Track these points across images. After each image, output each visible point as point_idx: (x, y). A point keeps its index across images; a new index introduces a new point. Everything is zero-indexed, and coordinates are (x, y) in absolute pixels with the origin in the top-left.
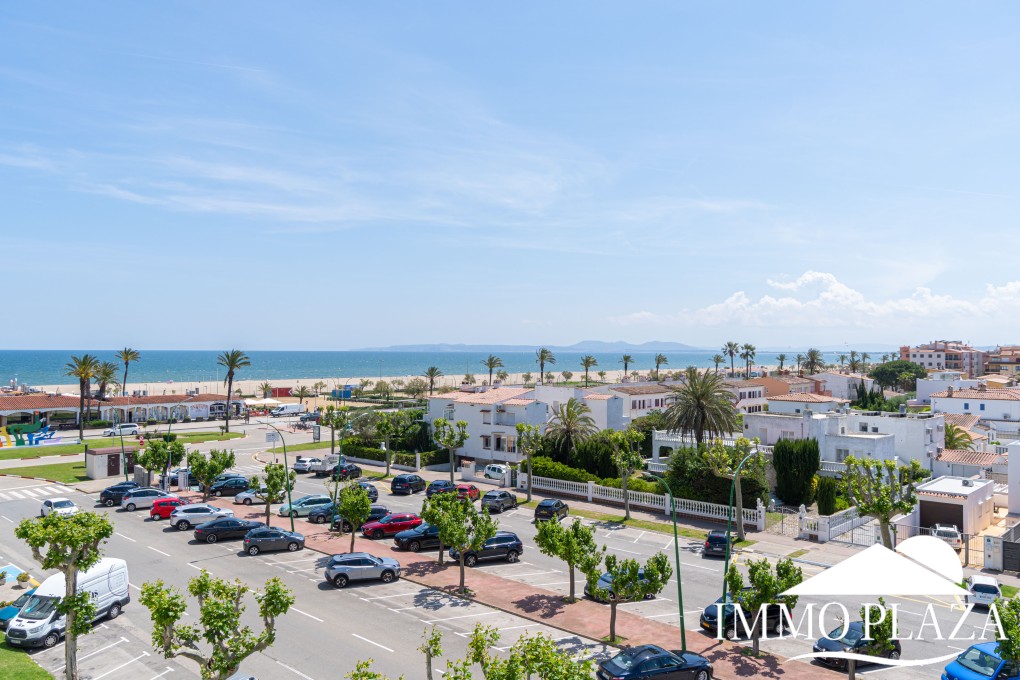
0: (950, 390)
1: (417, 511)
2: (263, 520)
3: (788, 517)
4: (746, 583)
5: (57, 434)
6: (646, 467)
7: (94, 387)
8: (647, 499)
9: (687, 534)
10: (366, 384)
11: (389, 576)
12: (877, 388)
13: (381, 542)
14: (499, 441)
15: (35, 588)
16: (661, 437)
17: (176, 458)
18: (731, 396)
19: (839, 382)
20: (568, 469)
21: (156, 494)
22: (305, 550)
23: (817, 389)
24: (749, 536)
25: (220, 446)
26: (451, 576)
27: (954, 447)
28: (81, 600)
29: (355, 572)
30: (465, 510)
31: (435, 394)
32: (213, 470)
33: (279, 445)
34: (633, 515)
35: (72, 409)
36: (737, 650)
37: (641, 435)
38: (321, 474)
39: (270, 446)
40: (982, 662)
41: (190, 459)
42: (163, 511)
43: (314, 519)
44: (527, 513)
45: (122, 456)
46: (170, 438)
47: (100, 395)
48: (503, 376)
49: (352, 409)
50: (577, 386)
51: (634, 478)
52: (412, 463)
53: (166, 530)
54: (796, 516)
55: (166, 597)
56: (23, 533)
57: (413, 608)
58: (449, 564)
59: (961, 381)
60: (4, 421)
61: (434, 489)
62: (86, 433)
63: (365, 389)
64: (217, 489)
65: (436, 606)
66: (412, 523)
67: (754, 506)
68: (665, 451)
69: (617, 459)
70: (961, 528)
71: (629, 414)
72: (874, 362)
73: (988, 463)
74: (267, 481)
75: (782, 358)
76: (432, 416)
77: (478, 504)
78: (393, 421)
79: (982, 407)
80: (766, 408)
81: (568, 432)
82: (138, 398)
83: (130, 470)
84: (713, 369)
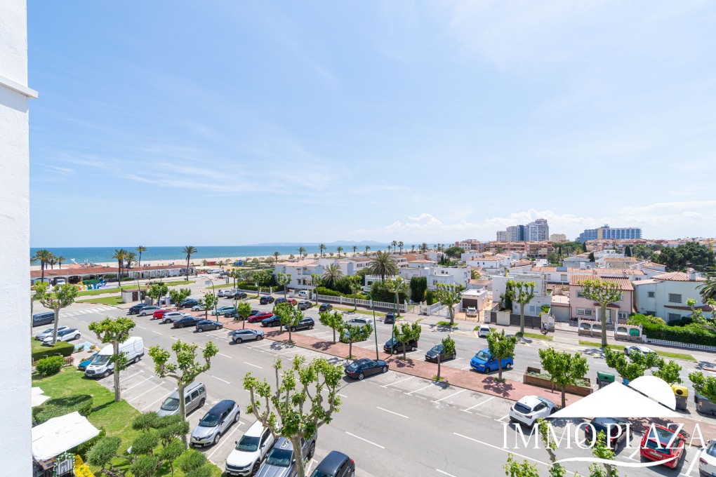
0: (473, 257)
1: (271, 310)
2: (204, 317)
3: (416, 307)
4: (401, 332)
5: (108, 284)
6: (363, 290)
7: (125, 263)
8: (363, 302)
9: (378, 315)
10: (248, 259)
11: (260, 337)
12: (447, 257)
13: (256, 324)
14: (304, 281)
15: (99, 352)
16: (368, 278)
17: (164, 292)
18: (394, 261)
19: (434, 255)
20: (332, 292)
21: (155, 308)
22: (223, 329)
23: (426, 258)
24: (401, 314)
25: (184, 287)
26: (285, 336)
27: (474, 278)
28: (121, 355)
29: (244, 337)
30: (291, 309)
31: (278, 263)
32: (181, 297)
33: (211, 285)
34: (358, 308)
35: (115, 273)
36: (397, 358)
37: (361, 277)
38: (230, 297)
39: (207, 286)
40: (484, 356)
41: (171, 293)
42: (159, 315)
43: (227, 316)
44: (316, 309)
45: (139, 293)
46: (161, 284)
47: (128, 267)
48: (306, 255)
49: (243, 270)
50: (336, 258)
51: (358, 294)
52: (269, 291)
53: (160, 324)
54: (419, 306)
55: (160, 352)
56: (92, 328)
57: (270, 350)
58: (284, 331)
59: (476, 254)
60: (82, 279)
61: (278, 301)
62: (121, 283)
63: (248, 261)
64: (183, 305)
65: (279, 348)
66: (269, 315)
67: (403, 303)
68: (370, 283)
69: (352, 287)
70: (476, 308)
71: (356, 269)
72: (446, 248)
73: (485, 284)
74: (206, 301)
75: (413, 246)
76: (277, 272)
77: (296, 307)
78: (260, 274)
79: (484, 263)
80: (407, 266)
81: (332, 276)
82: (146, 267)
83: (143, 298)
84: (387, 251)
